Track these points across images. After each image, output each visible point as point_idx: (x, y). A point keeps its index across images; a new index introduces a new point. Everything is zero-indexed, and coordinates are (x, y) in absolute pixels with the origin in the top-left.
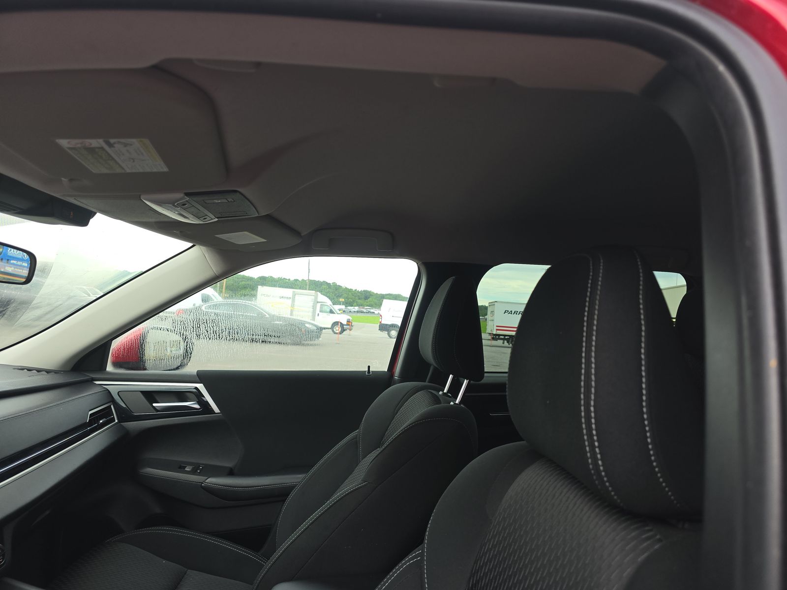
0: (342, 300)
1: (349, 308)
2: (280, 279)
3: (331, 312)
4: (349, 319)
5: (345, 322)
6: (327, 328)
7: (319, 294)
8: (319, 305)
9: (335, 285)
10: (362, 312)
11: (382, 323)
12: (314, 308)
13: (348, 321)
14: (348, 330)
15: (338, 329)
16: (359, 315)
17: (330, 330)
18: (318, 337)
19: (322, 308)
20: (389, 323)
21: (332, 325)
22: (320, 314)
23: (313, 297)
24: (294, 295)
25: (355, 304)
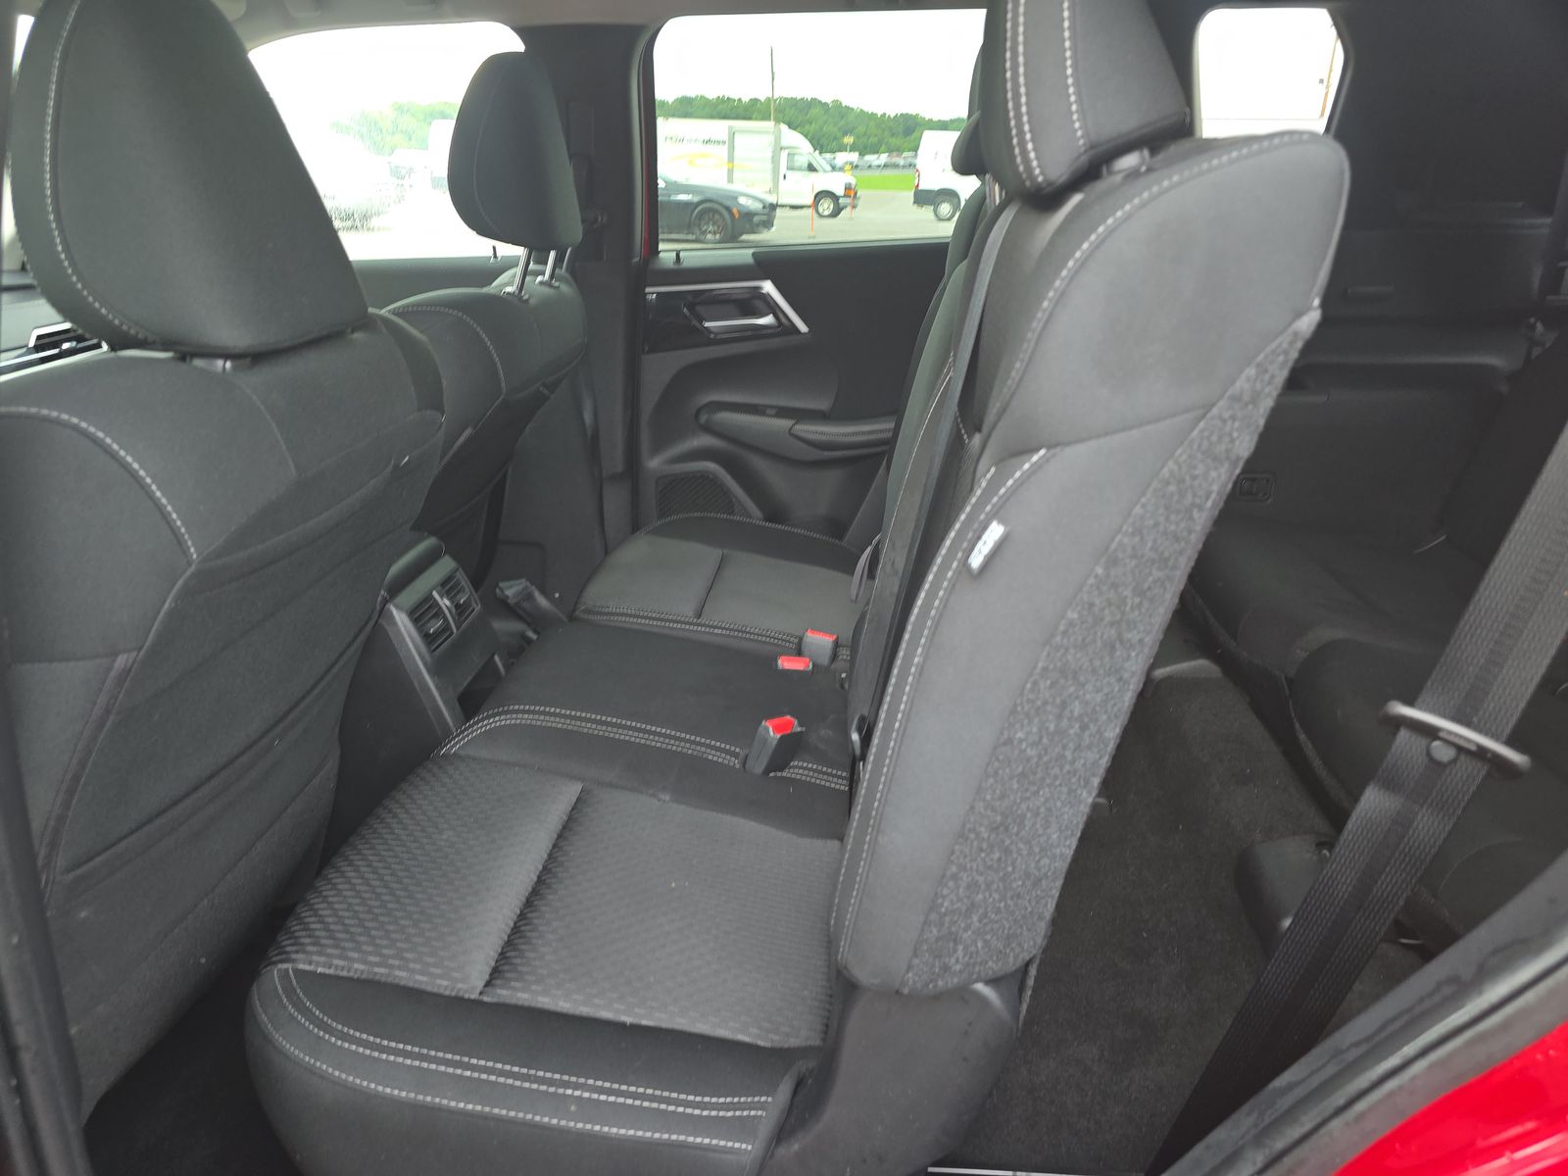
0: (849, 140)
1: (868, 158)
2: (721, 101)
3: (811, 168)
4: (850, 184)
5: (840, 191)
6: (801, 207)
7: (784, 127)
8: (784, 155)
9: (837, 104)
10: (896, 166)
11: (920, 188)
12: (775, 161)
13: (848, 188)
14: (849, 209)
15: (826, 206)
16: (888, 172)
17: (811, 210)
18: (768, 224)
19: (793, 161)
20: (936, 187)
21: (815, 198)
22: (789, 174)
23: (771, 138)
24: (732, 135)
25: (883, 148)
